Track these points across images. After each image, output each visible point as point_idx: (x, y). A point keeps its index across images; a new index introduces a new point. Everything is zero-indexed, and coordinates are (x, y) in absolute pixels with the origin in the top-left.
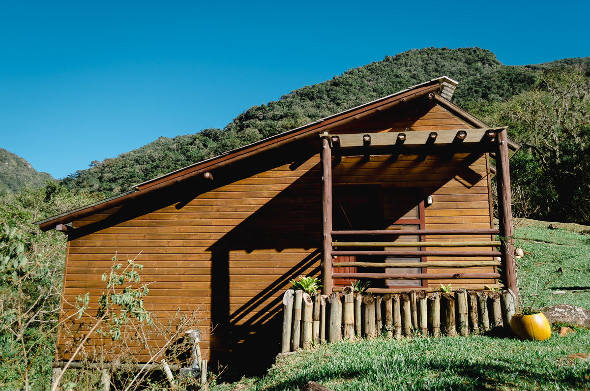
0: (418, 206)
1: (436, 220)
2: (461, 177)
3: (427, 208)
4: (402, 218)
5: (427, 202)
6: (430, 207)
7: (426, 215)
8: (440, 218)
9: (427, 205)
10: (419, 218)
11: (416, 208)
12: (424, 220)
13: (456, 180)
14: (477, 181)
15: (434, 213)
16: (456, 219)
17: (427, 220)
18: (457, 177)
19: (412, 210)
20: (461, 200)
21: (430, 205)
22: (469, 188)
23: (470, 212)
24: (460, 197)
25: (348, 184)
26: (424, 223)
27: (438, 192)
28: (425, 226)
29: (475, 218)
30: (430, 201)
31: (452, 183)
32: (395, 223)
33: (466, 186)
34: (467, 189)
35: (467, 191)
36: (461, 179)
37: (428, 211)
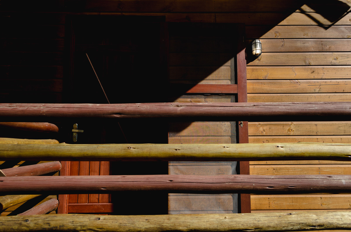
0: (233, 59)
1: (266, 87)
2: (312, 8)
3: (250, 64)
4: (203, 82)
5: (252, 51)
6: (256, 62)
7: (248, 76)
8: (275, 83)
9: (251, 57)
10: (236, 83)
11: (230, 63)
12: (245, 87)
13: (303, 12)
14: (341, 16)
15: (263, 73)
16: (303, 85)
17: (250, 86)
18: (305, 8)
19: (223, 68)
20: (312, 50)
21: (256, 56)
22: (326, 28)
23: (329, 72)
24: (310, 44)
25: (101, 14)
26: (245, 93)
27: (270, 34)
28: (246, 96)
29: (338, 84)
30: (257, 50)
31: (296, 17)
32: (190, 92)
33: (320, 25)
34: (322, 30)
35: (322, 33)
36: (312, 11)
37: (253, 70)
